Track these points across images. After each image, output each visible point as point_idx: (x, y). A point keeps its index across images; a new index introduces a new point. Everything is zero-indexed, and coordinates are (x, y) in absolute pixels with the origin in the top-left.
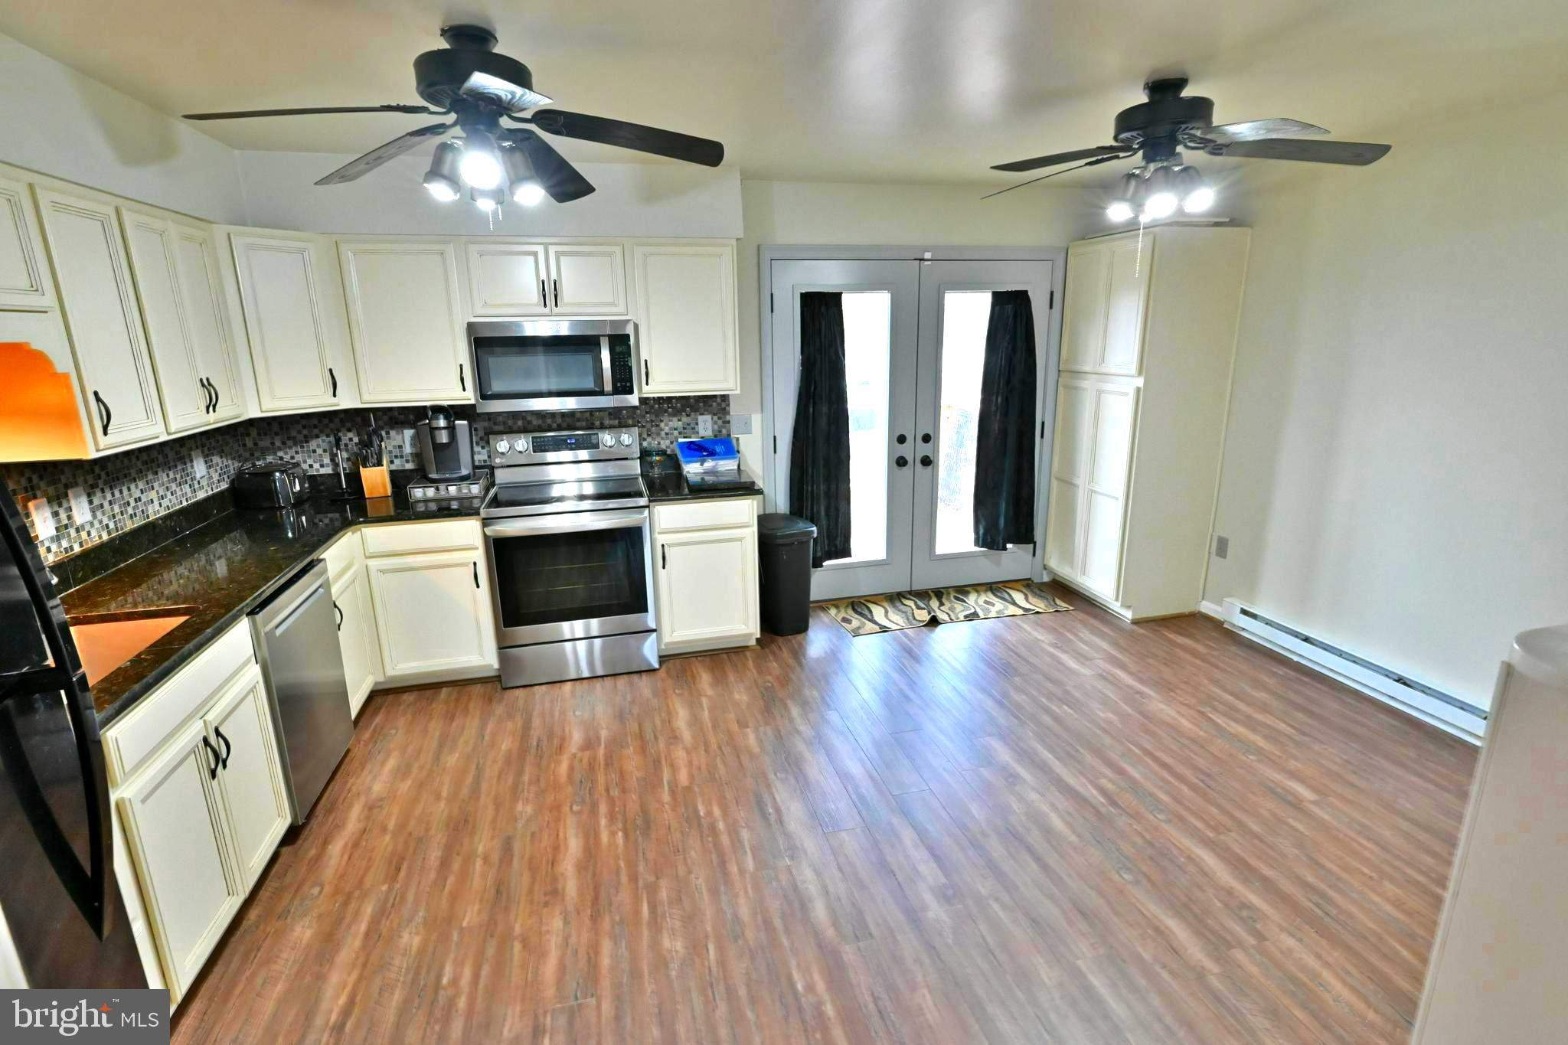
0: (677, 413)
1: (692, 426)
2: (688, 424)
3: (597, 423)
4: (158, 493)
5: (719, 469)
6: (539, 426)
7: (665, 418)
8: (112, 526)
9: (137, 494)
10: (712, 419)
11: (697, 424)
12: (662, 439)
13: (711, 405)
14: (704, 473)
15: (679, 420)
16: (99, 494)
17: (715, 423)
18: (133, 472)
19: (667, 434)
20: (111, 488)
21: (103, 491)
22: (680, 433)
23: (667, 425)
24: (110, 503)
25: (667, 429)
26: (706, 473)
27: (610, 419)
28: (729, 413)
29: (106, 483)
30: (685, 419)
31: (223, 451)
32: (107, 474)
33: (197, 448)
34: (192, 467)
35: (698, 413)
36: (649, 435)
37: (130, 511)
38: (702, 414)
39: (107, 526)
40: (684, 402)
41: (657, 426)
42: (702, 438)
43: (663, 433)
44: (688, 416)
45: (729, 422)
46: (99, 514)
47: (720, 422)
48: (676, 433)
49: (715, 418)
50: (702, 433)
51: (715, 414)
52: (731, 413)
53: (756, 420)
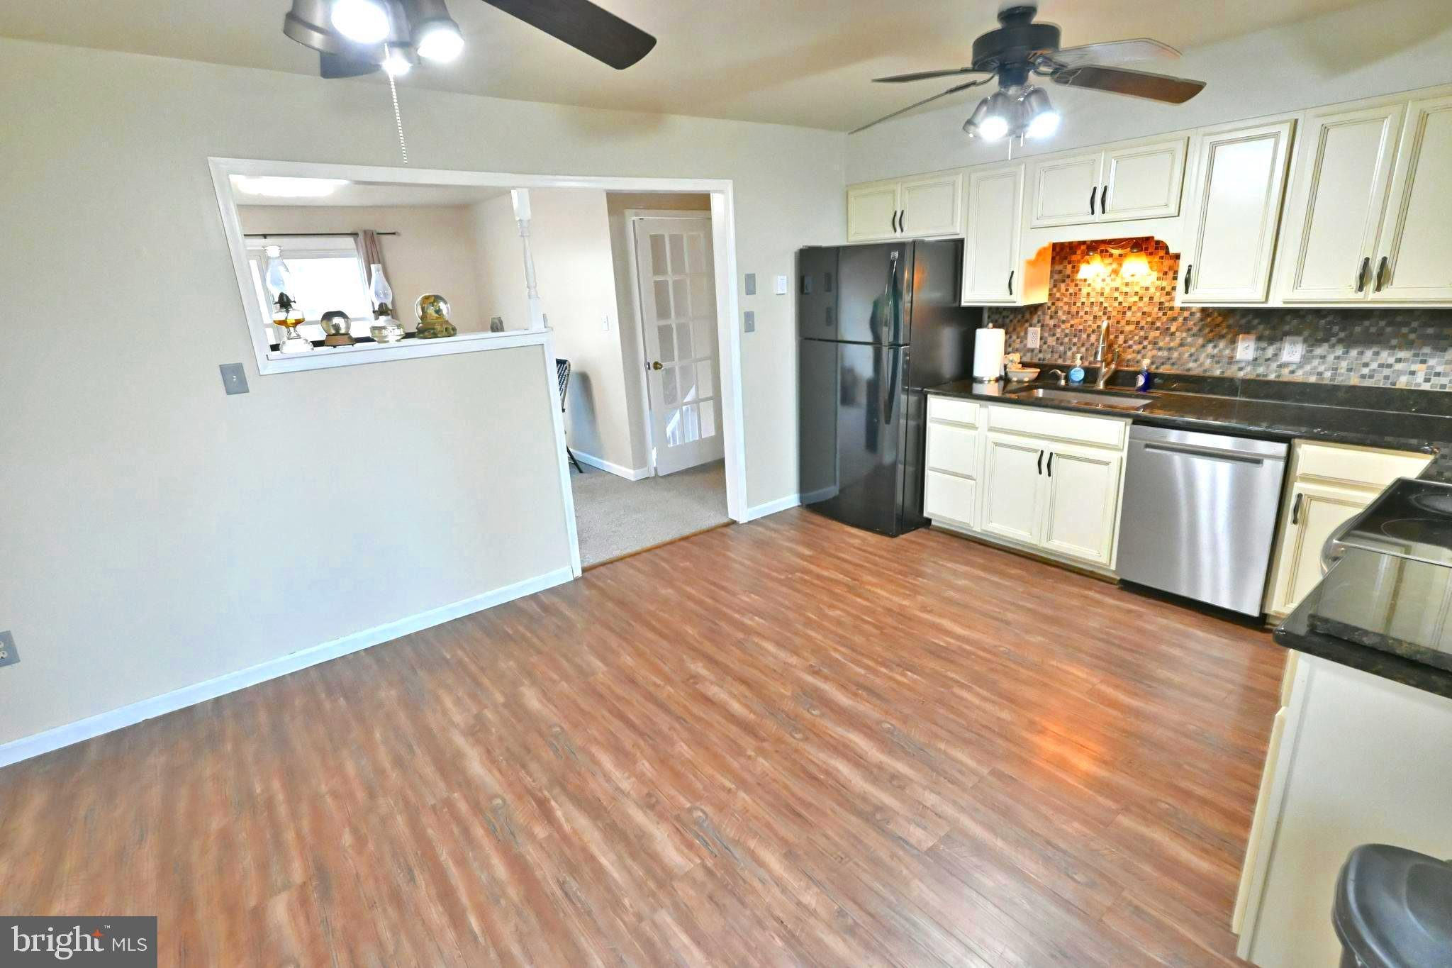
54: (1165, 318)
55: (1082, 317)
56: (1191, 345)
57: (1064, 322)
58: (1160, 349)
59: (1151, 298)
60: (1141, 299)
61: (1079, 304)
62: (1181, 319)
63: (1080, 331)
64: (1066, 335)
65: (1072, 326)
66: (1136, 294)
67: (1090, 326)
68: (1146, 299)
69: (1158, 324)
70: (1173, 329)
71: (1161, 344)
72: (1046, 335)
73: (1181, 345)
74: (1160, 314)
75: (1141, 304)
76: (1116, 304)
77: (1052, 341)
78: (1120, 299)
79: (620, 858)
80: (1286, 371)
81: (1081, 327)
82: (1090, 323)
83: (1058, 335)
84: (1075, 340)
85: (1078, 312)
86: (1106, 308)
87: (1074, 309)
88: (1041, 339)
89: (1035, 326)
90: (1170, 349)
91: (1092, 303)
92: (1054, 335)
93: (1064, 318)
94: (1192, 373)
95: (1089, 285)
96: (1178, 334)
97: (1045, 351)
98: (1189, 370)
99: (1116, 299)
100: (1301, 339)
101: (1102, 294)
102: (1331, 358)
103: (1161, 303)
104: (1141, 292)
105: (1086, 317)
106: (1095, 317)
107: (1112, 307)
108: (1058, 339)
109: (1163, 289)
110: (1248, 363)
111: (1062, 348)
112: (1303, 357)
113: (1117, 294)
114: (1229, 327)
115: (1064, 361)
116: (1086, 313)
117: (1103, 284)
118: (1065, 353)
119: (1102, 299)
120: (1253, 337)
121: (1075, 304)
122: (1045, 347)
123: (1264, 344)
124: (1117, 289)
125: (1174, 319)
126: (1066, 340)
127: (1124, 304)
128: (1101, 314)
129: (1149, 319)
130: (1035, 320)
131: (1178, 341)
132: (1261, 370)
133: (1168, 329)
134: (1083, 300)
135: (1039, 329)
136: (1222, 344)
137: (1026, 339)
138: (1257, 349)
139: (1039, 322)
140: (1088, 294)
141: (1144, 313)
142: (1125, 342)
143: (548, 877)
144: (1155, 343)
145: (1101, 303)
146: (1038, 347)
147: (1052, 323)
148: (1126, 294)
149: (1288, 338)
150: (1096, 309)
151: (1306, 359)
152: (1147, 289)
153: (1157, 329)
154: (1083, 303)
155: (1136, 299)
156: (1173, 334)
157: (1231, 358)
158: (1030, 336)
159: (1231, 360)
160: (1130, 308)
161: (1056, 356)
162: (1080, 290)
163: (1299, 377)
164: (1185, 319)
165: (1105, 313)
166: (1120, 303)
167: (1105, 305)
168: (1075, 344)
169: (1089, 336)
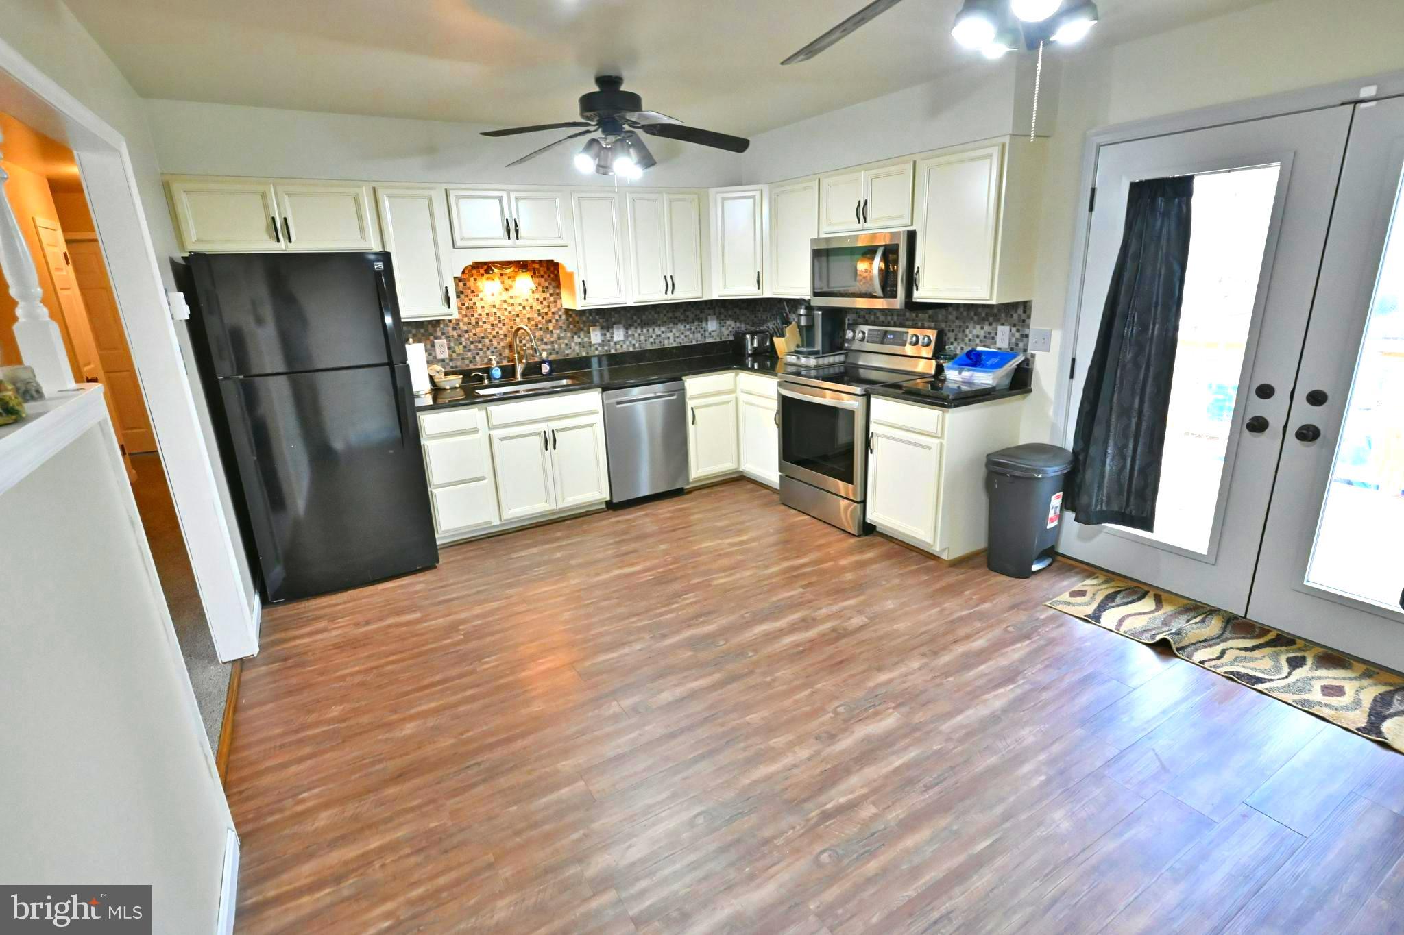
0: (981, 321)
1: (992, 335)
2: (989, 333)
3: (920, 324)
4: (674, 334)
5: (975, 381)
6: (883, 322)
7: (971, 325)
8: (637, 345)
9: (659, 333)
10: (1011, 331)
11: (996, 334)
12: (966, 344)
13: (1012, 316)
14: (962, 382)
15: (982, 328)
16: (633, 329)
17: (1013, 335)
18: (659, 322)
19: (970, 340)
20: (642, 328)
21: (636, 328)
22: (981, 341)
23: (971, 332)
24: (639, 334)
25: (970, 336)
26: (964, 382)
27: (929, 321)
28: (1028, 327)
29: (639, 324)
30: (987, 328)
31: (738, 319)
32: (642, 321)
33: (715, 314)
34: (707, 325)
35: (999, 323)
36: (956, 340)
37: (651, 340)
38: (1003, 325)
39: (634, 345)
40: (987, 310)
41: (964, 331)
42: (1000, 349)
43: (967, 339)
44: (990, 324)
45: (1027, 336)
46: (630, 339)
47: (1017, 335)
48: (978, 341)
49: (1014, 330)
50: (999, 345)
51: (1014, 326)
52: (1031, 327)
53: (1056, 337)
54: (544, 321)
55: (482, 326)
56: (564, 338)
57: (467, 332)
58: (546, 343)
59: (531, 307)
60: (524, 308)
61: (476, 316)
62: (554, 321)
63: (483, 338)
64: (472, 343)
65: (475, 334)
66: (520, 304)
67: (490, 333)
68: (528, 308)
69: (540, 326)
70: (551, 329)
71: (545, 340)
72: (452, 345)
73: (559, 338)
74: (540, 318)
75: (525, 312)
76: (506, 313)
77: (459, 349)
78: (510, 309)
79: (894, 753)
80: (618, 346)
81: (482, 335)
82: (489, 330)
83: (464, 344)
84: (480, 346)
85: (477, 323)
86: (499, 317)
87: (473, 320)
88: (449, 348)
89: (440, 338)
90: (552, 342)
91: (488, 314)
92: (461, 344)
93: (465, 328)
94: (570, 356)
95: (482, 299)
96: (554, 331)
97: (456, 359)
98: (568, 355)
99: (506, 309)
100: (621, 326)
101: (494, 306)
102: (636, 335)
103: (539, 310)
104: (524, 303)
105: (485, 326)
106: (493, 325)
107: (504, 316)
108: (465, 347)
109: (538, 299)
110: (599, 344)
111: (469, 354)
112: (625, 336)
113: (505, 306)
114: (584, 322)
115: (476, 365)
116: (485, 322)
117: (492, 298)
118: (474, 358)
119: (494, 310)
120: (598, 328)
121: (473, 315)
122: (454, 355)
123: (605, 332)
124: (505, 301)
125: (550, 321)
126: (472, 346)
127: (513, 313)
128: (496, 322)
129: (533, 323)
130: (439, 333)
131: (555, 336)
132: (606, 348)
133: (548, 328)
134: (479, 312)
135: (445, 340)
136: (582, 334)
137: (435, 351)
138: (602, 335)
139: (443, 334)
140: (483, 307)
141: (529, 319)
142: (521, 342)
143: (922, 798)
144: (542, 340)
145: (495, 314)
146: (448, 356)
147: (455, 333)
148: (513, 305)
149: (615, 326)
150: (492, 318)
151: (626, 337)
152: (527, 300)
153: (541, 329)
154: (480, 315)
155: (521, 308)
156: (552, 332)
157: (590, 342)
158: (437, 347)
159: (590, 345)
160: (518, 316)
161: (467, 362)
162: (475, 303)
163: (625, 349)
164: (557, 320)
165: (500, 321)
166: (510, 312)
167: (498, 314)
168: (481, 349)
169: (491, 341)
